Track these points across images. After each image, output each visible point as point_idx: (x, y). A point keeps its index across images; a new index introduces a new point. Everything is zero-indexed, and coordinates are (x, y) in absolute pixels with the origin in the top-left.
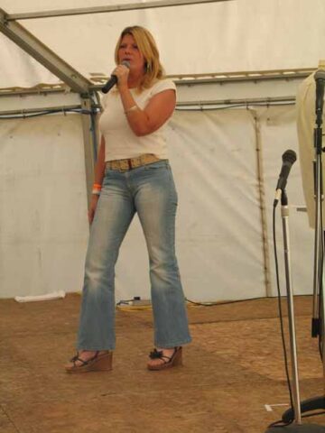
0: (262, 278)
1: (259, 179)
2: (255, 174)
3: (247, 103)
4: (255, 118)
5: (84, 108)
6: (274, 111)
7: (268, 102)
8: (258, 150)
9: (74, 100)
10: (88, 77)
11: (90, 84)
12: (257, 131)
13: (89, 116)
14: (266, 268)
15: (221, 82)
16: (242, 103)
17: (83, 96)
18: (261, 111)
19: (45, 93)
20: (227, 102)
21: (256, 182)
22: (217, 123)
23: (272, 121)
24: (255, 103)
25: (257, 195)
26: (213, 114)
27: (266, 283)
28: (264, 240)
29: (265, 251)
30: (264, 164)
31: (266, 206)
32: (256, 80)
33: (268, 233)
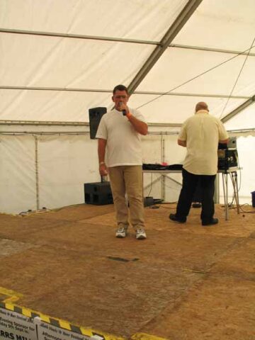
0: (36, 200)
2: (34, 159)
4: (36, 139)
7: (41, 133)
8: (36, 151)
12: (36, 143)
14: (37, 196)
15: (23, 125)
16: (30, 133)
18: (38, 136)
20: (25, 132)
21: (35, 163)
22: (20, 139)
23: (42, 140)
24: (35, 133)
25: (35, 168)
26: (19, 137)
27: (38, 201)
28: (37, 185)
29: (37, 189)
30: (39, 156)
31: (39, 172)
32: (37, 125)
33: (39, 183)
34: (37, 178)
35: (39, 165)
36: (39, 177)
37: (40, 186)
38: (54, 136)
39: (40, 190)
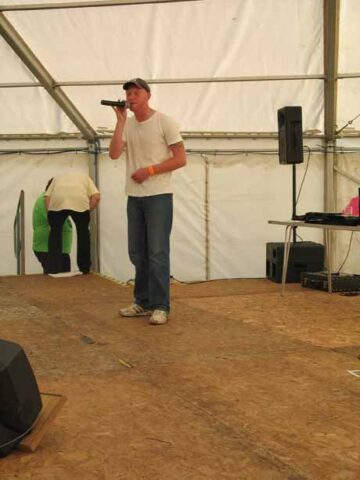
0: (205, 265)
1: (207, 202)
2: (203, 197)
3: (201, 152)
4: (207, 162)
5: (91, 150)
6: (218, 158)
7: (215, 152)
8: (207, 183)
9: (83, 144)
10: (95, 129)
11: (95, 134)
12: (207, 170)
13: (93, 156)
14: (207, 260)
16: (198, 152)
17: (90, 141)
18: (210, 158)
19: (64, 139)
21: (204, 204)
23: (217, 164)
24: (207, 152)
25: (204, 212)
27: (207, 269)
28: (207, 241)
29: (207, 248)
30: (210, 192)
31: (210, 219)
32: (208, 138)
33: (210, 237)
34: (207, 230)
35: (211, 208)
36: (211, 228)
37: (211, 242)
38: (236, 157)
39: (211, 249)
